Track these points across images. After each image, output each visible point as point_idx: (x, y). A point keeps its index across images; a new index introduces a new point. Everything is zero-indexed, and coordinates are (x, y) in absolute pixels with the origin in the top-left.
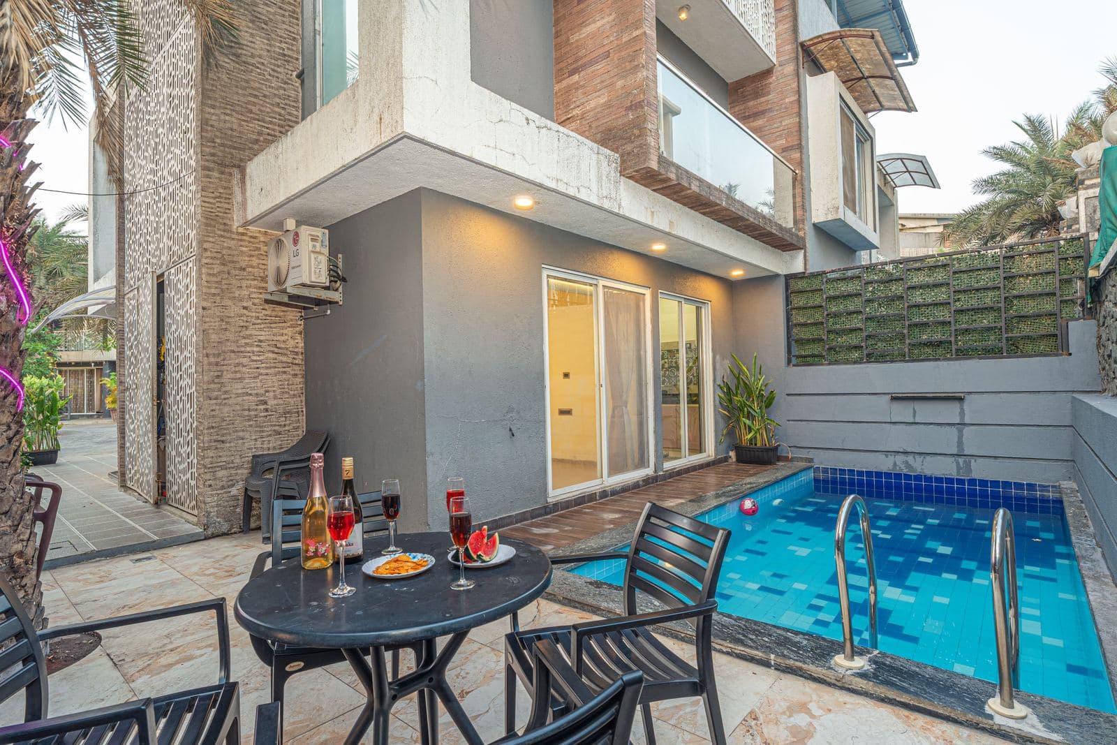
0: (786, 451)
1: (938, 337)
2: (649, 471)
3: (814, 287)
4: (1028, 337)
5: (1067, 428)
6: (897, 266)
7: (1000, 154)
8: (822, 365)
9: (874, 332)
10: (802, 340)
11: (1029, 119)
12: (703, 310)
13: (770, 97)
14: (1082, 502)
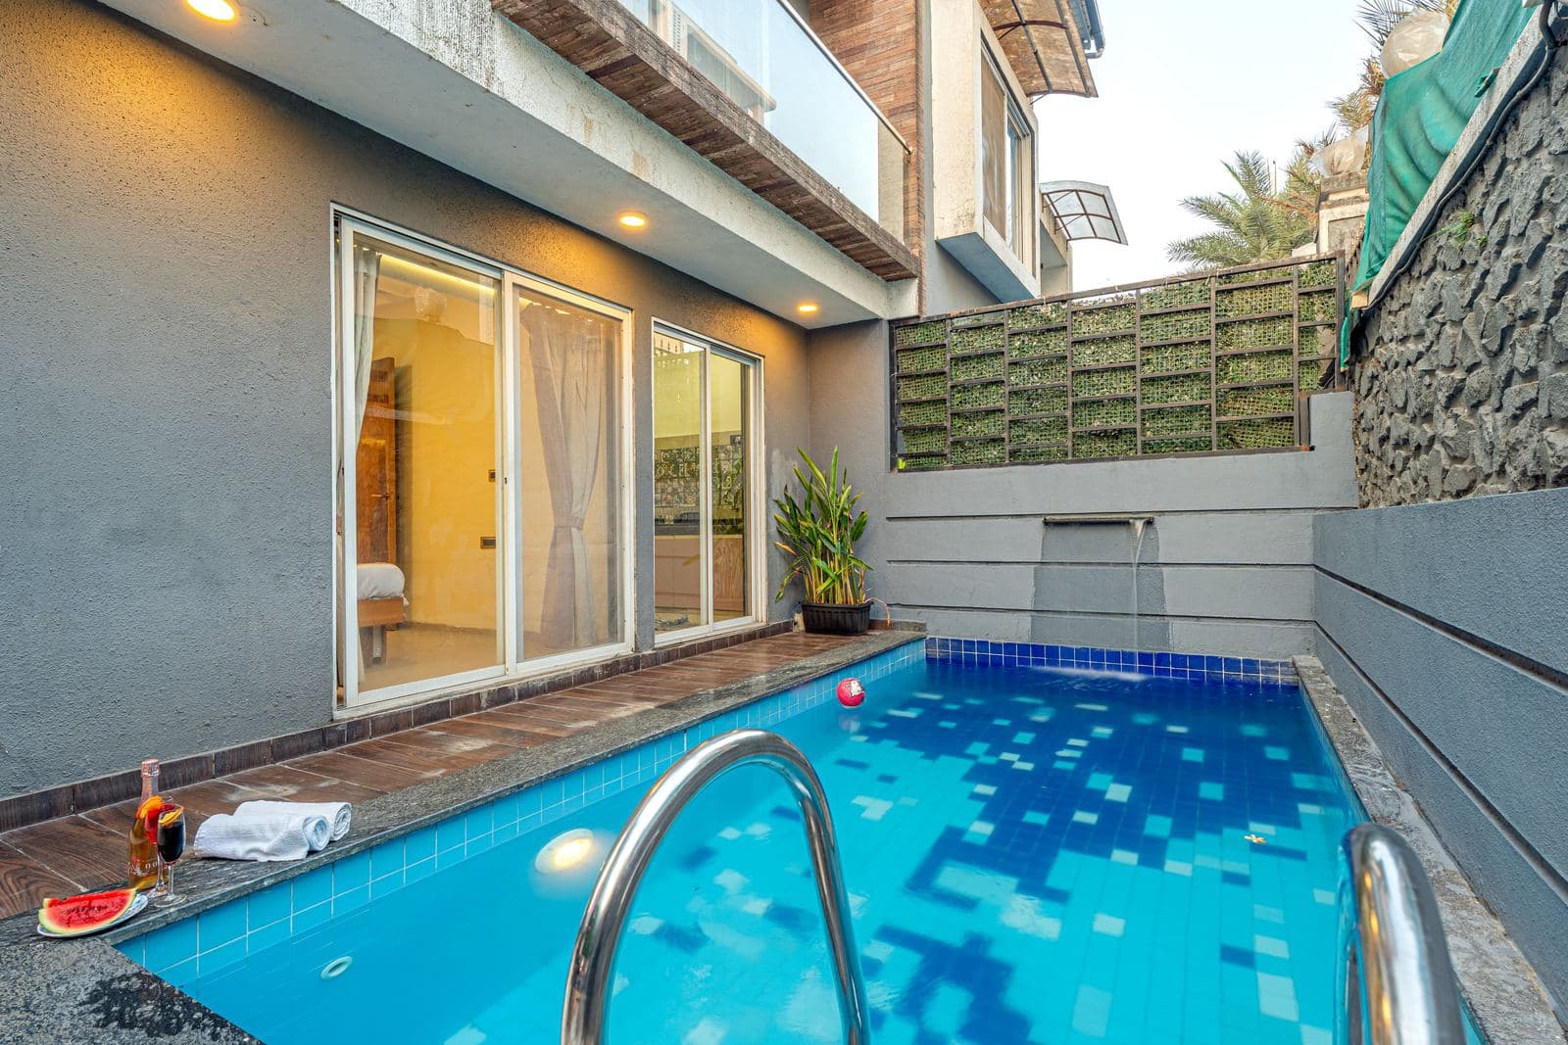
0: (883, 612)
1: (1117, 423)
2: (623, 649)
3: (933, 342)
4: (1250, 424)
5: (1306, 569)
6: (1058, 307)
7: (1204, 207)
8: (942, 469)
9: (1022, 416)
10: (915, 428)
11: (1242, 159)
12: (751, 371)
13: (872, 23)
14: (1338, 692)
